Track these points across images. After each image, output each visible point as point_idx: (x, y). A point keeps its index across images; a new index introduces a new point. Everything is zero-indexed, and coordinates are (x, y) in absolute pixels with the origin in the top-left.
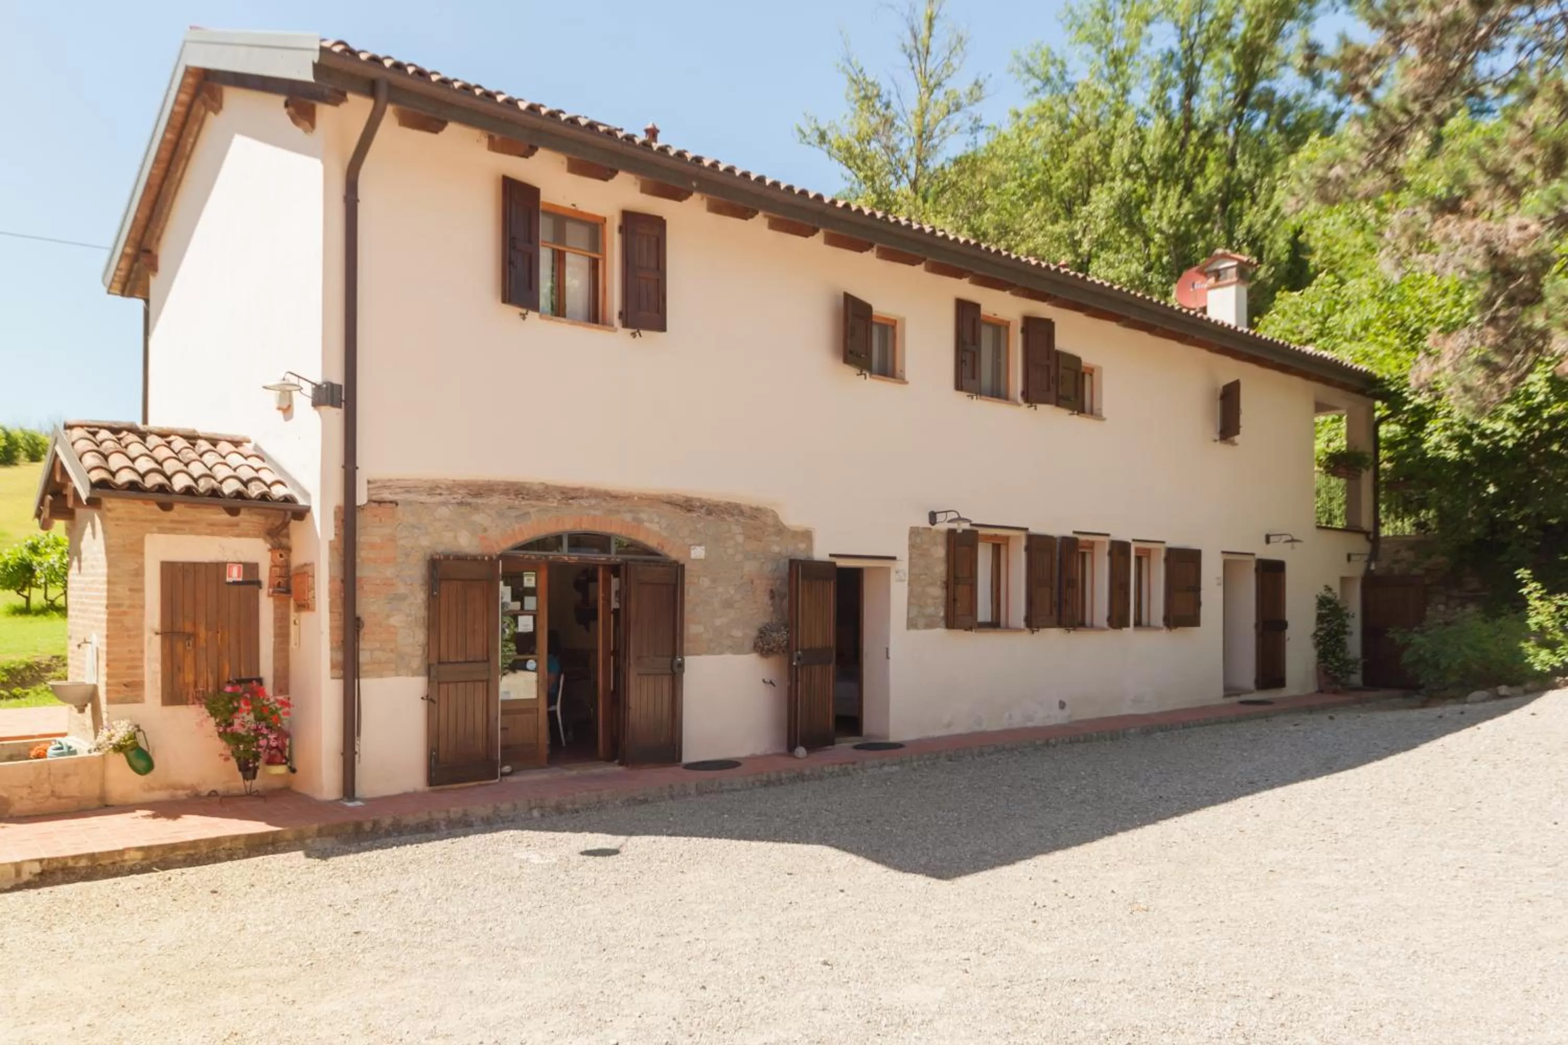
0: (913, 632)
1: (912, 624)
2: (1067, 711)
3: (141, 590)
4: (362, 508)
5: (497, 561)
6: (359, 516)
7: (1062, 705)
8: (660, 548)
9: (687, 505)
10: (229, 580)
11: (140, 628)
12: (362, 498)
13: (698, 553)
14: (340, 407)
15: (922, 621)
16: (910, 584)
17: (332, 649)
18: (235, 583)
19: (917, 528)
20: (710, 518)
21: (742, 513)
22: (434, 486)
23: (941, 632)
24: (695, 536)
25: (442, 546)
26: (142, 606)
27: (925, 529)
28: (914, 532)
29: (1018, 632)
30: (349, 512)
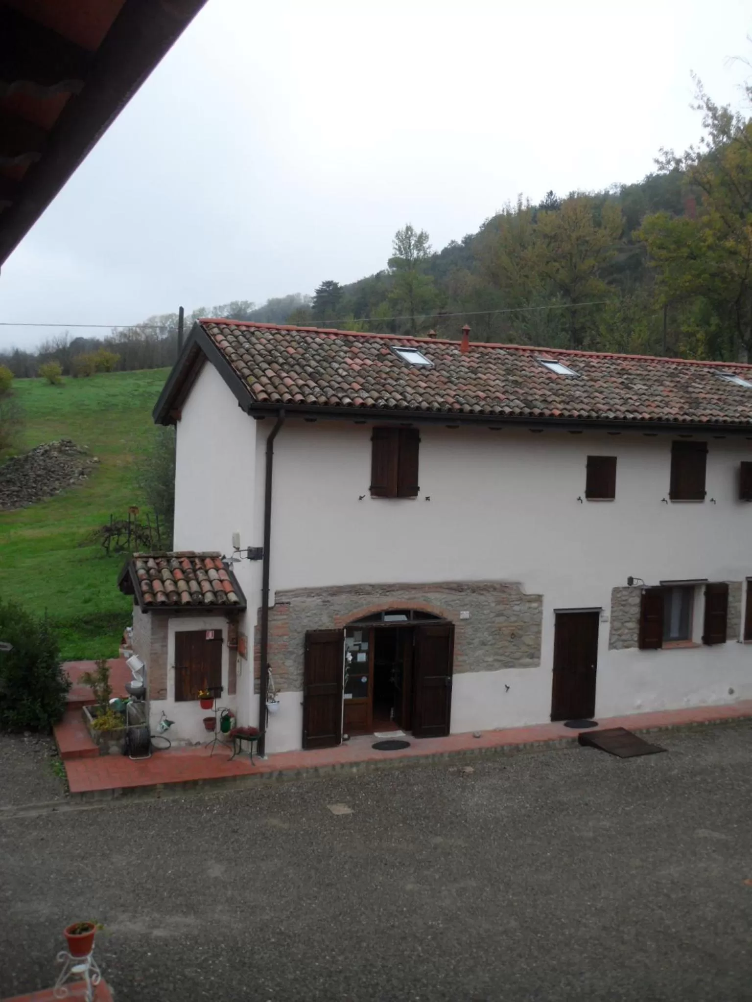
0: (614, 651)
1: (612, 646)
2: (734, 696)
3: (166, 646)
4: (272, 608)
5: (343, 629)
6: (270, 612)
7: (731, 692)
8: (441, 615)
9: (458, 588)
10: (207, 638)
11: (165, 664)
12: (271, 603)
13: (465, 614)
14: (261, 559)
15: (620, 644)
16: (611, 623)
17: (255, 678)
18: (211, 640)
19: (618, 588)
20: (474, 594)
21: (495, 589)
22: (310, 592)
23: (634, 650)
24: (464, 606)
25: (314, 626)
26: (167, 653)
27: (625, 588)
28: (616, 590)
29: (696, 646)
30: (264, 611)
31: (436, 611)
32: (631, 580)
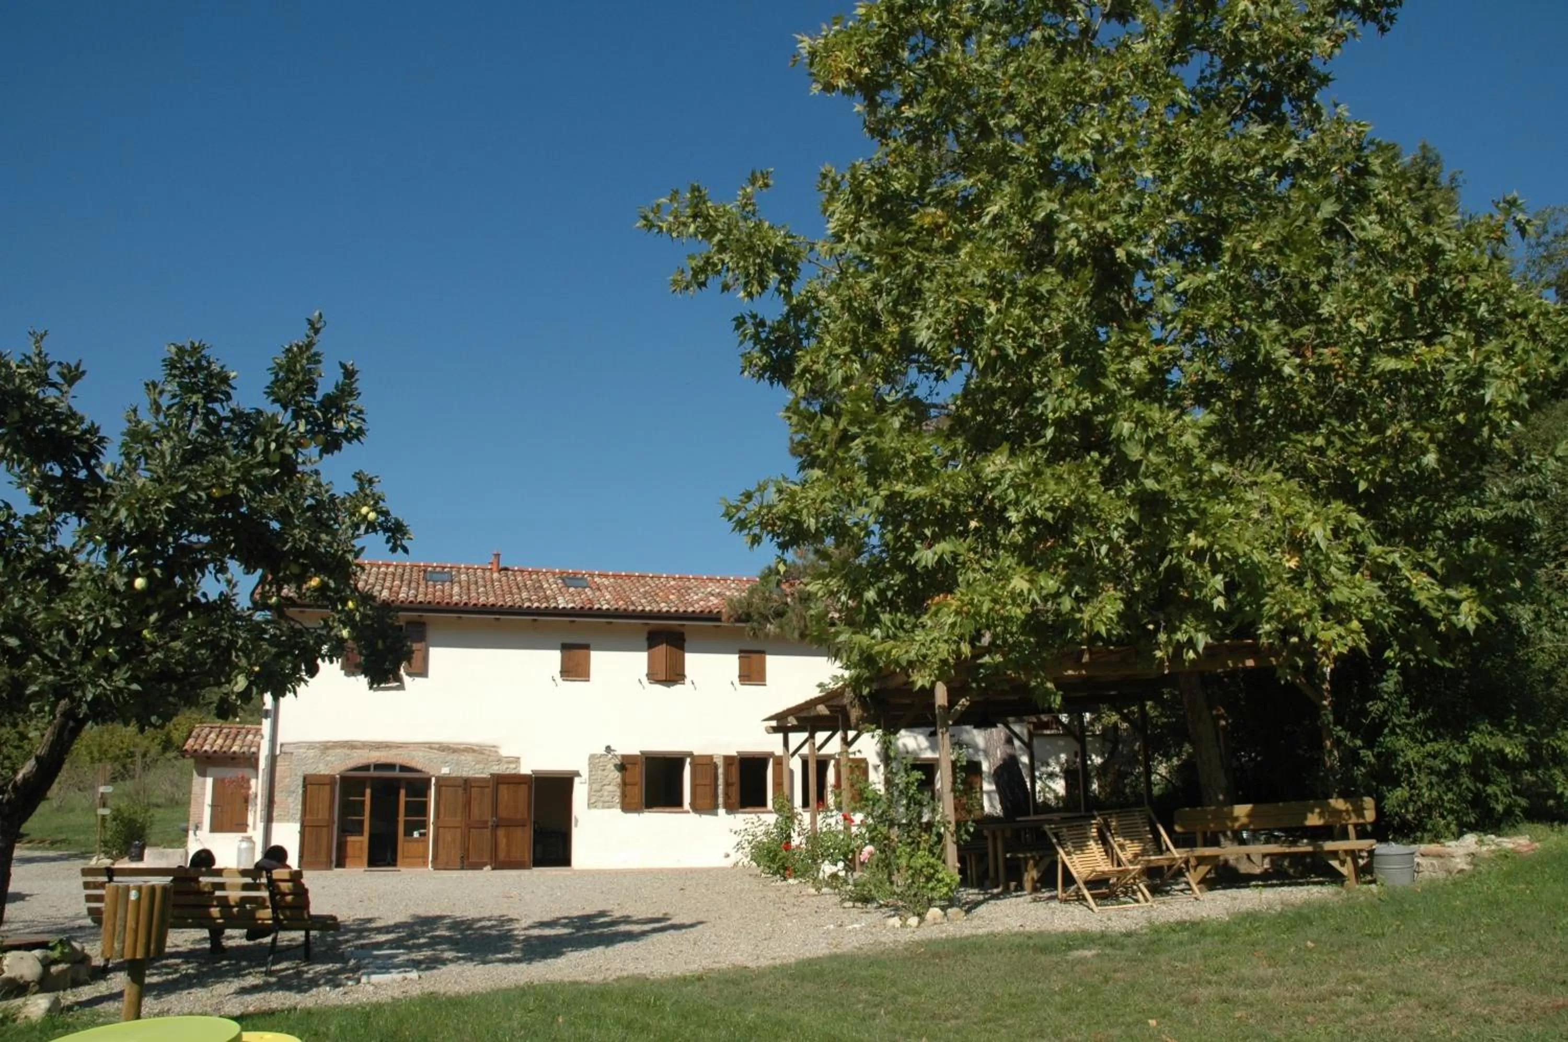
0: (591, 811)
1: (591, 805)
2: (730, 860)
3: (204, 788)
4: (278, 757)
5: (336, 777)
6: (276, 760)
7: (727, 856)
11: (203, 803)
12: (277, 752)
13: (446, 770)
15: (600, 804)
16: (588, 786)
19: (595, 755)
20: (455, 754)
21: (474, 751)
22: (311, 745)
23: (618, 811)
24: (445, 763)
25: (311, 770)
26: (204, 794)
27: (602, 755)
28: (592, 757)
29: (688, 812)
30: (273, 759)
31: (419, 767)
32: (608, 749)
